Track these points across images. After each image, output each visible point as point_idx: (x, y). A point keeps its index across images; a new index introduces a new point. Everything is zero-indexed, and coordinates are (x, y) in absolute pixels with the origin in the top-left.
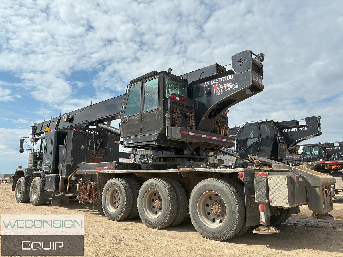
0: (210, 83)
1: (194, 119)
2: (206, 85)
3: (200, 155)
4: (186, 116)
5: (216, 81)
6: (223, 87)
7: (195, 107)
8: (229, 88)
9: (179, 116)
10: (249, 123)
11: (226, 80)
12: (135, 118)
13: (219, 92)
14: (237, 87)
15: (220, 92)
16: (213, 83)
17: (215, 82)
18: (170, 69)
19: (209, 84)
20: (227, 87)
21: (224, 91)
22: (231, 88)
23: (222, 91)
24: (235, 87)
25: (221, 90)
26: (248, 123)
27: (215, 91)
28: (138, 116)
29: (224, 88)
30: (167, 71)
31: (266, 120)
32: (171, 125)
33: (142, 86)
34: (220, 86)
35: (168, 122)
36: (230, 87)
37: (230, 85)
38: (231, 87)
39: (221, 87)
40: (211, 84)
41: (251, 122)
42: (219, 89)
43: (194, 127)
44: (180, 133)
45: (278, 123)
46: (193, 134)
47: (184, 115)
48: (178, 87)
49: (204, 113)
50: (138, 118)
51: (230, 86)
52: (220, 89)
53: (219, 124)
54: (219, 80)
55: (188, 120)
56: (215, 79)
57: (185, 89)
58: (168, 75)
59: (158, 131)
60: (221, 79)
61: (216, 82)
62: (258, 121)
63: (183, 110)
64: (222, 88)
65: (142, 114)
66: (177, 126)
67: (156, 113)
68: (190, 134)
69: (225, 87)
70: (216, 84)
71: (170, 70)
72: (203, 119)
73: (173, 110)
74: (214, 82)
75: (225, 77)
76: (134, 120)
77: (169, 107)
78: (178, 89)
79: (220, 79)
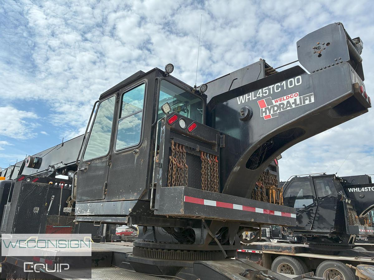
0: (250, 97)
1: (216, 169)
2: (243, 102)
3: (228, 243)
4: (201, 162)
5: (264, 92)
6: (279, 102)
7: (219, 145)
8: (293, 103)
9: (185, 160)
10: (298, 176)
11: (285, 88)
12: (99, 165)
13: (270, 113)
14: (313, 100)
15: (272, 112)
16: (258, 96)
17: (261, 95)
18: (171, 67)
19: (249, 99)
20: (288, 102)
21: (282, 110)
22: (298, 105)
23: (277, 110)
24: (307, 102)
25: (276, 108)
26: (296, 177)
27: (263, 112)
28: (104, 160)
29: (282, 106)
30: (164, 70)
31: (324, 174)
32: (162, 183)
33: (117, 102)
34: (273, 101)
35: (158, 175)
36: (295, 102)
37: (295, 98)
38: (298, 102)
39: (274, 104)
40: (253, 99)
41: (301, 176)
42: (269, 107)
43: (217, 187)
44: (183, 203)
45: (341, 178)
46: (213, 203)
47: (196, 160)
48: (189, 108)
49: (238, 157)
50: (104, 164)
51: (295, 100)
52: (273, 107)
53: (265, 180)
54: (269, 90)
55: (203, 171)
56: (262, 87)
57: (202, 111)
58: (166, 78)
59: (135, 194)
60: (273, 88)
61: (264, 95)
62: (311, 175)
63: (194, 149)
64: (276, 106)
65: (111, 156)
66: (178, 183)
67: (136, 153)
68: (207, 202)
69: (285, 102)
70: (263, 97)
71: (170, 69)
72: (236, 169)
73: (170, 148)
74: (259, 94)
75: (284, 82)
76: (97, 168)
77: (163, 140)
78: (188, 111)
79: (271, 87)
